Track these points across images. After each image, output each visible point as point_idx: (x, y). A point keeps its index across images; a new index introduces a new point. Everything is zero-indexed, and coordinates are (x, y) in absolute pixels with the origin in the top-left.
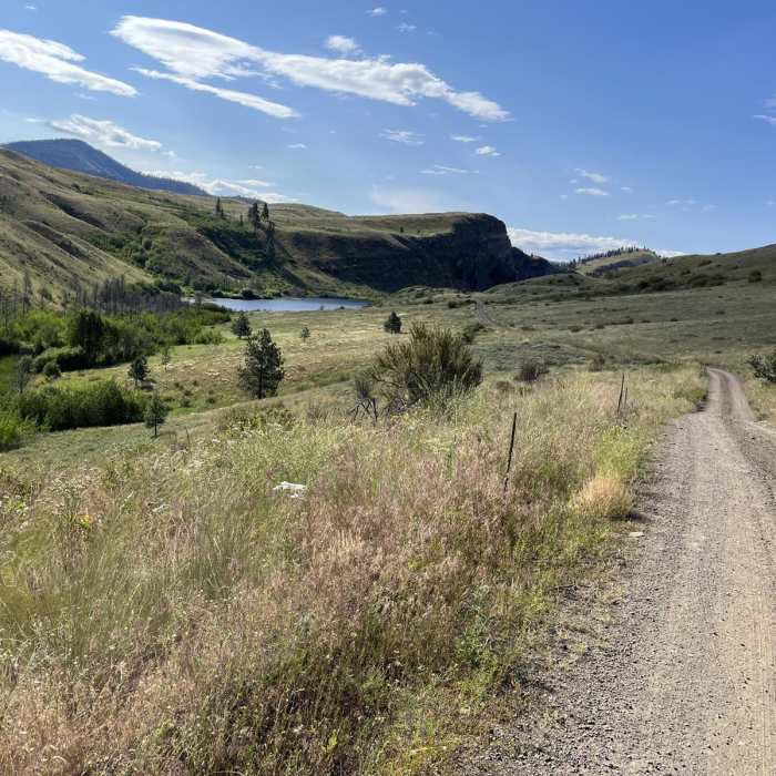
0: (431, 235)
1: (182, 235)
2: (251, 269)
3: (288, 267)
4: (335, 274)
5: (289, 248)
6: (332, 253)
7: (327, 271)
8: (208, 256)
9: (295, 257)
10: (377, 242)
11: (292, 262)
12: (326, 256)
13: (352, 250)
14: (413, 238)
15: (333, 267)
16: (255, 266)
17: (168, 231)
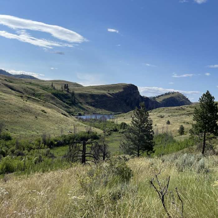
0: (117, 92)
1: (49, 96)
2: (69, 105)
3: (80, 104)
4: (94, 106)
5: (78, 98)
6: (91, 99)
7: (91, 105)
8: (58, 102)
9: (81, 101)
10: (104, 95)
11: (81, 103)
12: (90, 100)
13: (97, 98)
14: (113, 93)
15: (93, 104)
16: (70, 105)
17: (44, 95)
